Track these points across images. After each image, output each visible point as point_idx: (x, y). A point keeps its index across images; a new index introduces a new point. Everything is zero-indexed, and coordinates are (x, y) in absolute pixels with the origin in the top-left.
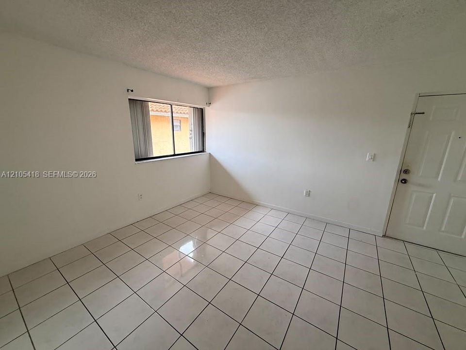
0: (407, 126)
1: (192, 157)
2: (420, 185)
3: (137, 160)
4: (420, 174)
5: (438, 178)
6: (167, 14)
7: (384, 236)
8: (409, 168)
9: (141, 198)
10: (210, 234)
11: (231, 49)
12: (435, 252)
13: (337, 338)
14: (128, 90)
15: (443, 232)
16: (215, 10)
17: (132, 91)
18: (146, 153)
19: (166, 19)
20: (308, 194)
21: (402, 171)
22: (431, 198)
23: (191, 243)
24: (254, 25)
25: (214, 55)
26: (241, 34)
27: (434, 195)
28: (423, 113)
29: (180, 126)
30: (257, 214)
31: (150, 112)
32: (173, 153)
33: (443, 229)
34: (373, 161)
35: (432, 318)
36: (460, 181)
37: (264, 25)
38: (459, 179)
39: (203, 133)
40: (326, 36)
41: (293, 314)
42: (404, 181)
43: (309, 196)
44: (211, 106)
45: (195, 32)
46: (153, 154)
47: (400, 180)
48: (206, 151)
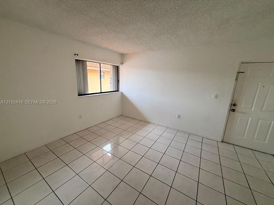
0: (235, 79)
1: (112, 94)
2: (243, 113)
3: (79, 95)
4: (242, 107)
5: (252, 109)
6: (101, 13)
7: (222, 141)
8: (236, 103)
9: (81, 118)
10: (121, 139)
11: (136, 33)
12: (250, 151)
13: (196, 201)
14: (75, 54)
15: (255, 139)
16: (129, 11)
17: (78, 55)
18: (85, 91)
19: (101, 15)
20: (179, 117)
21: (232, 104)
22: (248, 120)
23: (110, 145)
24: (150, 21)
25: (127, 36)
26: (143, 26)
27: (250, 118)
28: (244, 72)
29: (104, 76)
30: (149, 128)
31: (88, 67)
32: (100, 92)
33: (255, 138)
34: (216, 98)
35: (250, 189)
36: (264, 110)
37: (156, 21)
38: (264, 109)
39: (118, 80)
40: (190, 28)
41: (171, 187)
42: (234, 110)
43: (179, 118)
44: (124, 64)
45: (117, 23)
46: (88, 92)
47: (231, 110)
48: (120, 91)
